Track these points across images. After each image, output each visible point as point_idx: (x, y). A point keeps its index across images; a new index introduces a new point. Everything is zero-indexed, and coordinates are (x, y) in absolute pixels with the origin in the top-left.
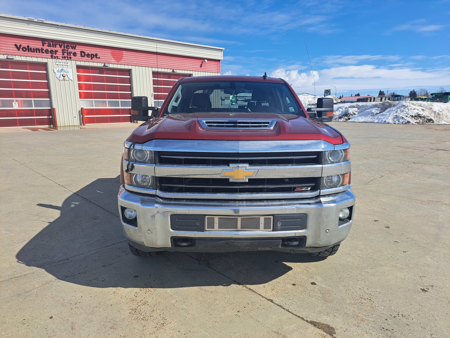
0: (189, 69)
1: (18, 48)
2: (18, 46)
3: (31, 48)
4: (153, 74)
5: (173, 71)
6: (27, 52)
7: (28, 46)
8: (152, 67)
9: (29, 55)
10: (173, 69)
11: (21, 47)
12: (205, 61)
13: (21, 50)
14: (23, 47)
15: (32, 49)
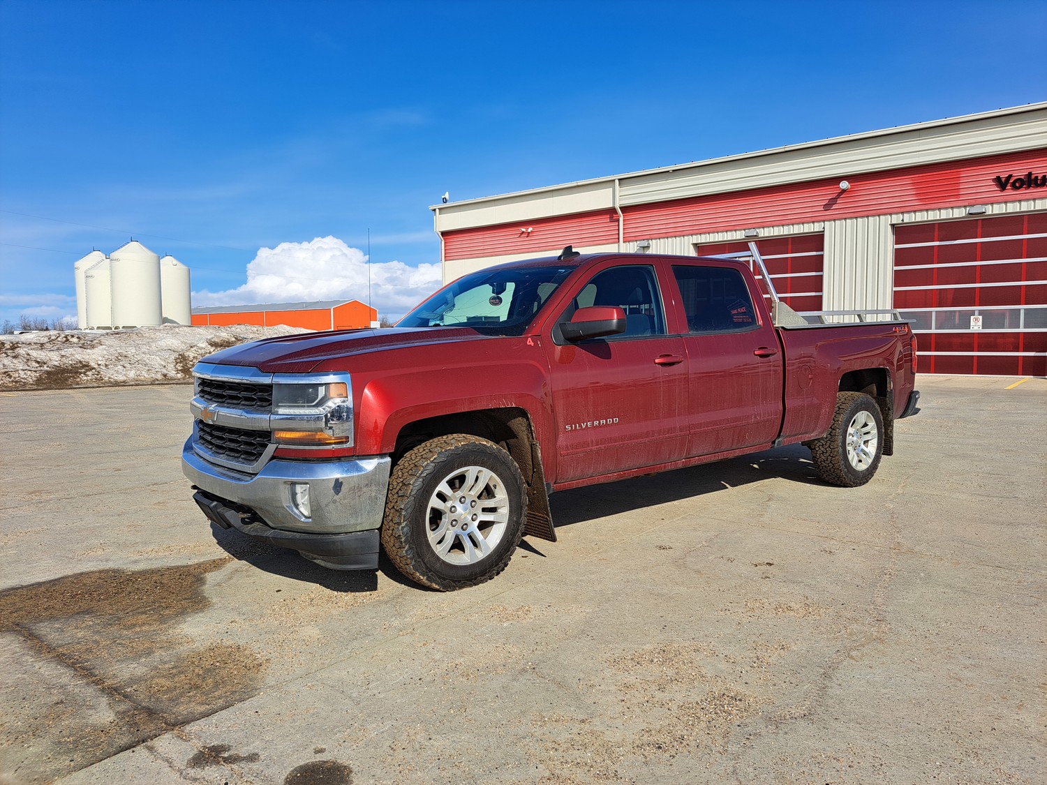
1: (1002, 184)
2: (1003, 180)
3: (1037, 177)
6: (1022, 191)
7: (1030, 174)
9: (1028, 196)
11: (1011, 181)
13: (1008, 187)
14: (1016, 181)
15: (1039, 178)
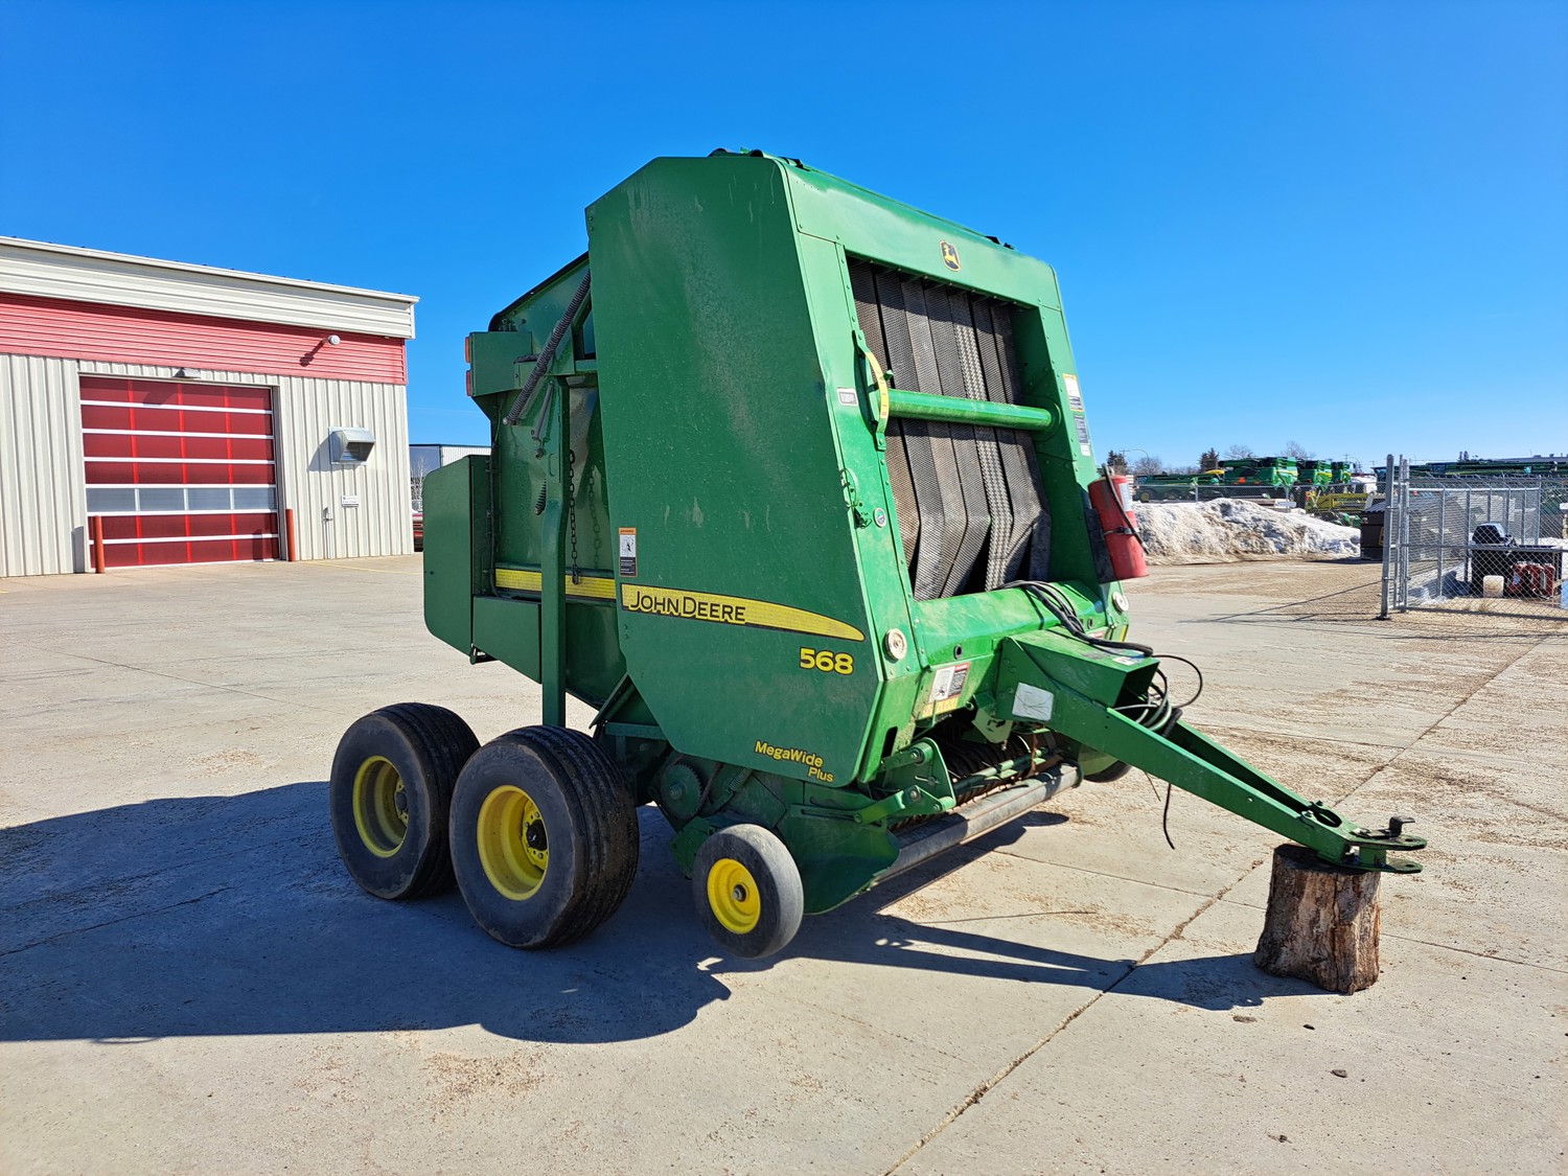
0: (257, 369)
4: (82, 386)
5: (181, 375)
8: (78, 361)
10: (183, 368)
12: (330, 342)
